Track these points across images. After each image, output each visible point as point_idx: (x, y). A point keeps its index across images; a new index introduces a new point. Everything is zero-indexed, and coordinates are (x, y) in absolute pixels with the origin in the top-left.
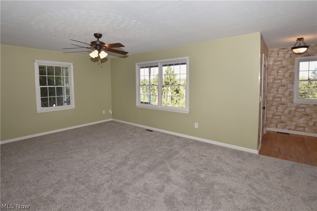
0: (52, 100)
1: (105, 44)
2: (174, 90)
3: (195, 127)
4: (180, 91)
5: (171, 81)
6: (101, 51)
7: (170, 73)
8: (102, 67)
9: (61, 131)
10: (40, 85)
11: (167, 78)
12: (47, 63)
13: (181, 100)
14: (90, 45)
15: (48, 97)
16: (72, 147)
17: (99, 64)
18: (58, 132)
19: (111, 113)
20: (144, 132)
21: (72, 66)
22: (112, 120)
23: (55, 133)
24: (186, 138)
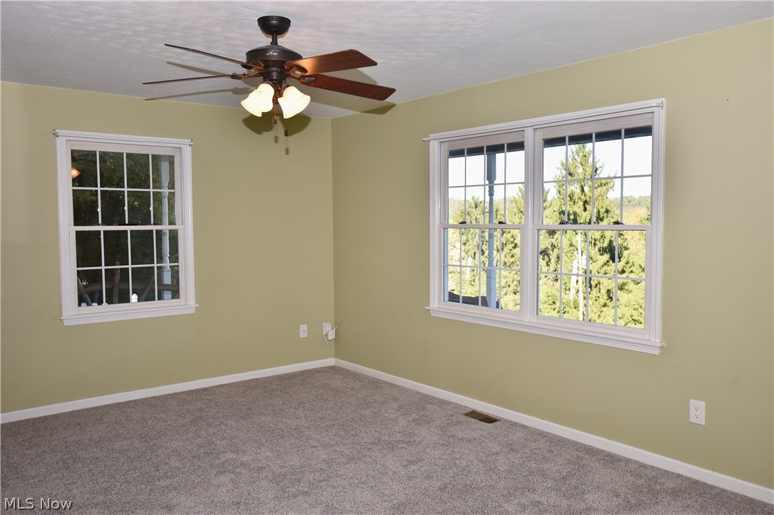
0: (117, 278)
1: (300, 57)
2: (599, 245)
3: (693, 419)
4: (625, 253)
5: (585, 210)
6: (284, 89)
7: (582, 177)
8: (287, 151)
9: (146, 399)
10: (76, 223)
11: (571, 197)
12: (101, 141)
13: (630, 292)
14: (244, 66)
15: (103, 268)
16: (175, 463)
17: (276, 140)
18: (135, 401)
19: (332, 336)
20: (460, 423)
21: (187, 152)
22: (333, 364)
23: (123, 403)
24: (645, 466)
